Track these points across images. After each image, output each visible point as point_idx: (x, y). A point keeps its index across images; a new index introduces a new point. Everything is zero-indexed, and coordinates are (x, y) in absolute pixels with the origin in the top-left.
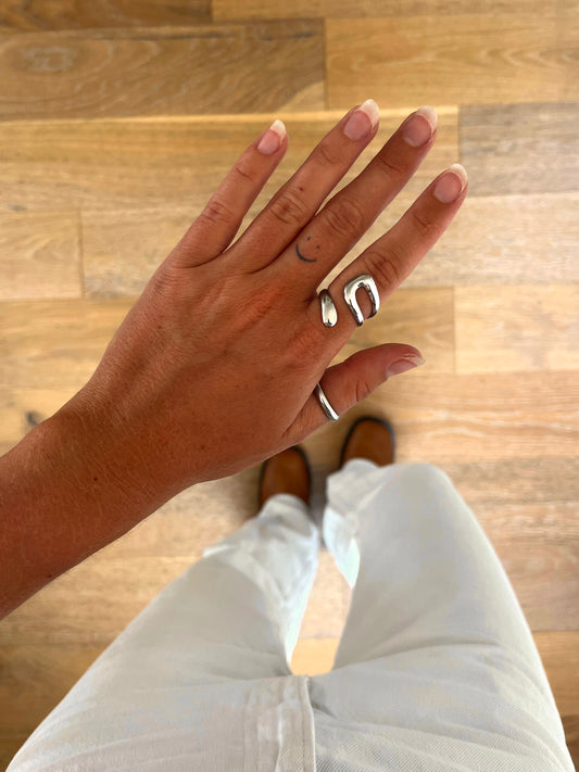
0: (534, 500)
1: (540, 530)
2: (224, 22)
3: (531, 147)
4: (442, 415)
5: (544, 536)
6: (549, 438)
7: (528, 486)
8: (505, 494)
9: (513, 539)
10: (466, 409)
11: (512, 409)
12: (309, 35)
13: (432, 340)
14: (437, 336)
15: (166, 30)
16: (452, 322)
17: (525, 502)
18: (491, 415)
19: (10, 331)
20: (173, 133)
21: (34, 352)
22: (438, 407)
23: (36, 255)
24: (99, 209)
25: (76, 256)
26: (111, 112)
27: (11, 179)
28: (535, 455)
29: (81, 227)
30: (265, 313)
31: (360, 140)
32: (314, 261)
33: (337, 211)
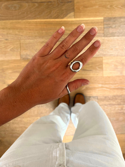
0: (120, 104)
1: (122, 111)
4: (100, 85)
6: (124, 90)
7: (119, 101)
8: (114, 103)
9: (117, 113)
10: (106, 84)
11: (115, 84)
12: (71, 2)
13: (98, 69)
15: (39, 1)
16: (102, 65)
17: (118, 105)
18: (111, 85)
19: (5, 67)
20: (41, 23)
21: (10, 71)
22: (99, 84)
23: (11, 50)
24: (24, 40)
25: (19, 50)
26: (27, 19)
27: (5, 33)
28: (121, 94)
29: (20, 44)
30: (57, 68)
31: (80, 33)
32: (68, 58)
33: (74, 48)
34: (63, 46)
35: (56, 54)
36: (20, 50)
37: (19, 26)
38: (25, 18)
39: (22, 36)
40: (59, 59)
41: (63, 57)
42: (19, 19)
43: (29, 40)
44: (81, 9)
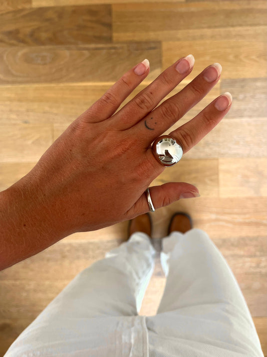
0: (255, 256)
1: (258, 270)
2: (118, 42)
3: (253, 97)
4: (213, 216)
5: (260, 272)
6: (262, 227)
7: (253, 249)
8: (242, 253)
9: (247, 274)
10: (225, 213)
11: (245, 214)
12: (154, 48)
13: (209, 182)
14: (212, 180)
15: (93, 46)
16: (217, 174)
17: (251, 256)
18: (235, 216)
22: (211, 213)
24: (61, 123)
26: (67, 81)
30: (125, 151)
31: (183, 74)
32: (153, 129)
33: (167, 107)
34: (143, 102)
38: (64, 79)
39: (56, 115)
40: (130, 131)
41: (141, 126)
42: (51, 81)
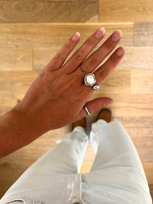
0: (149, 127)
1: (151, 135)
4: (126, 104)
7: (148, 124)
8: (142, 125)
9: (144, 137)
10: (133, 103)
11: (145, 103)
12: (95, 2)
13: (124, 84)
14: (126, 83)
16: (130, 80)
17: (147, 128)
18: (139, 104)
19: (14, 79)
20: (58, 27)
21: (20, 84)
22: (125, 102)
23: (21, 59)
24: (38, 47)
25: (31, 59)
26: (42, 22)
27: (15, 39)
28: (150, 115)
29: (33, 52)
30: (72, 85)
31: (99, 39)
33: (92, 59)
35: (70, 67)
36: (33, 59)
37: (32, 30)
38: (40, 21)
39: (35, 42)
40: (73, 74)
42: (32, 22)
43: (43, 48)
44: (107, 11)
